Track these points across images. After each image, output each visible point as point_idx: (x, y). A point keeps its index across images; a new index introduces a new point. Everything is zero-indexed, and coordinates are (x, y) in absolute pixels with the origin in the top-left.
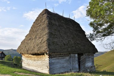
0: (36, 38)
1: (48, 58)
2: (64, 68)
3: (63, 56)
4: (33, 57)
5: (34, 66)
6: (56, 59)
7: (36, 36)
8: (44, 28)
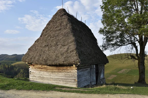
0: (56, 45)
1: (77, 71)
2: (87, 80)
3: (86, 68)
4: (50, 68)
5: (51, 79)
6: (82, 71)
7: (57, 43)
8: (68, 33)
